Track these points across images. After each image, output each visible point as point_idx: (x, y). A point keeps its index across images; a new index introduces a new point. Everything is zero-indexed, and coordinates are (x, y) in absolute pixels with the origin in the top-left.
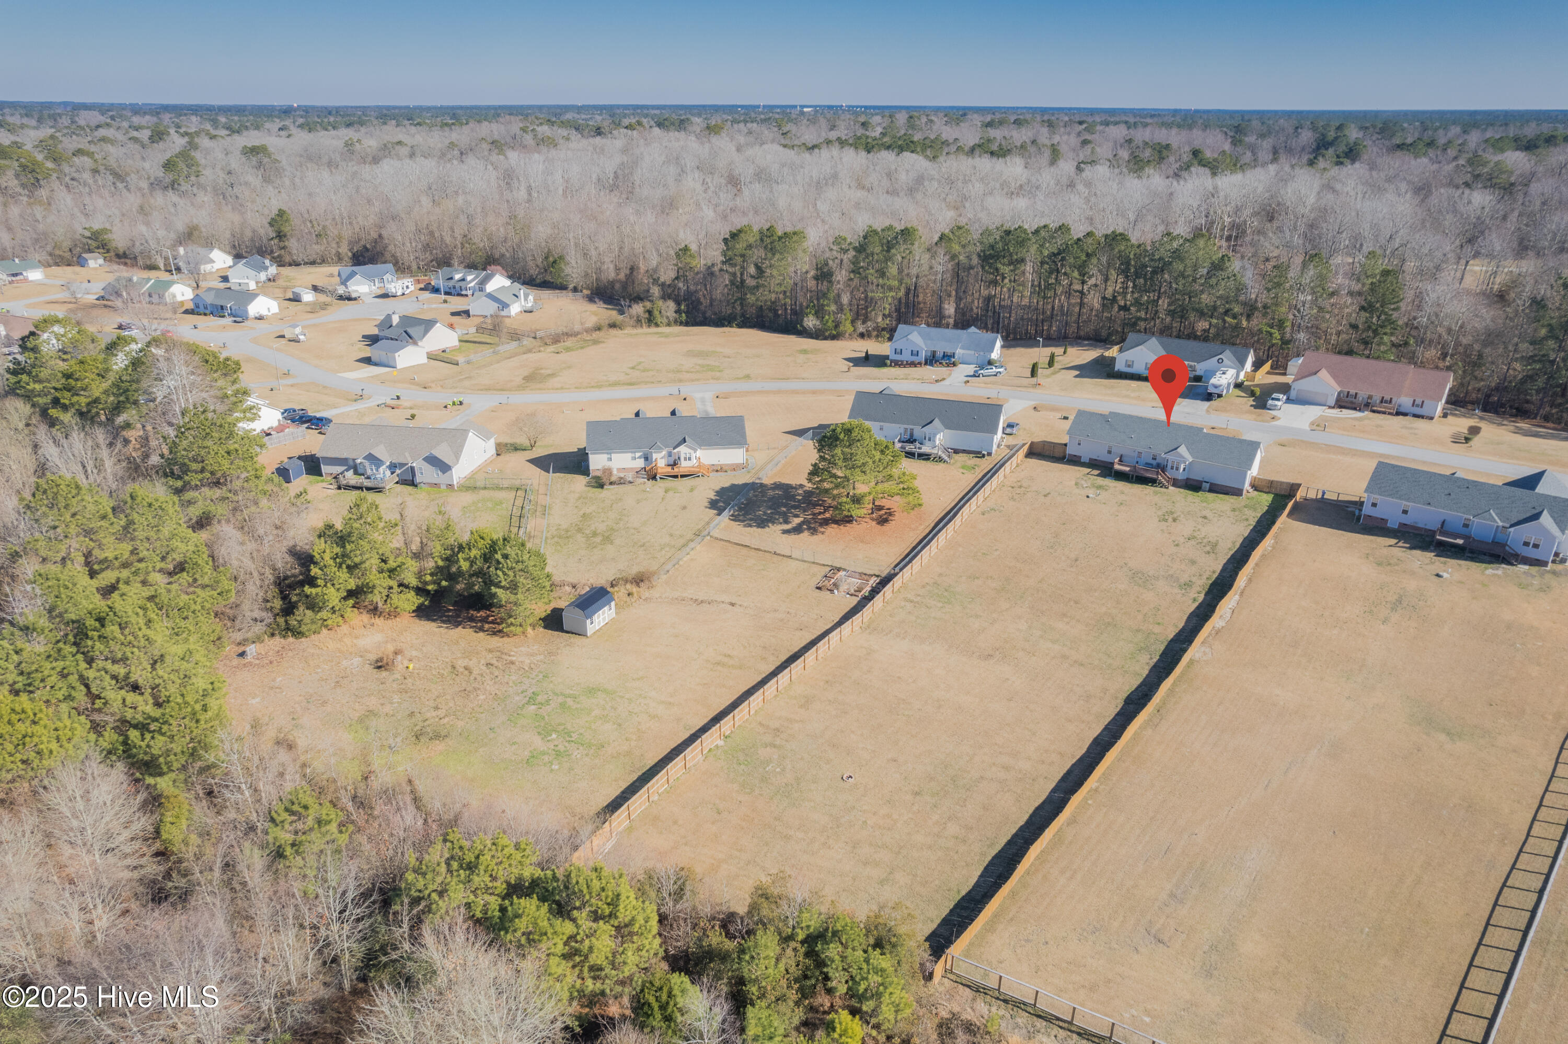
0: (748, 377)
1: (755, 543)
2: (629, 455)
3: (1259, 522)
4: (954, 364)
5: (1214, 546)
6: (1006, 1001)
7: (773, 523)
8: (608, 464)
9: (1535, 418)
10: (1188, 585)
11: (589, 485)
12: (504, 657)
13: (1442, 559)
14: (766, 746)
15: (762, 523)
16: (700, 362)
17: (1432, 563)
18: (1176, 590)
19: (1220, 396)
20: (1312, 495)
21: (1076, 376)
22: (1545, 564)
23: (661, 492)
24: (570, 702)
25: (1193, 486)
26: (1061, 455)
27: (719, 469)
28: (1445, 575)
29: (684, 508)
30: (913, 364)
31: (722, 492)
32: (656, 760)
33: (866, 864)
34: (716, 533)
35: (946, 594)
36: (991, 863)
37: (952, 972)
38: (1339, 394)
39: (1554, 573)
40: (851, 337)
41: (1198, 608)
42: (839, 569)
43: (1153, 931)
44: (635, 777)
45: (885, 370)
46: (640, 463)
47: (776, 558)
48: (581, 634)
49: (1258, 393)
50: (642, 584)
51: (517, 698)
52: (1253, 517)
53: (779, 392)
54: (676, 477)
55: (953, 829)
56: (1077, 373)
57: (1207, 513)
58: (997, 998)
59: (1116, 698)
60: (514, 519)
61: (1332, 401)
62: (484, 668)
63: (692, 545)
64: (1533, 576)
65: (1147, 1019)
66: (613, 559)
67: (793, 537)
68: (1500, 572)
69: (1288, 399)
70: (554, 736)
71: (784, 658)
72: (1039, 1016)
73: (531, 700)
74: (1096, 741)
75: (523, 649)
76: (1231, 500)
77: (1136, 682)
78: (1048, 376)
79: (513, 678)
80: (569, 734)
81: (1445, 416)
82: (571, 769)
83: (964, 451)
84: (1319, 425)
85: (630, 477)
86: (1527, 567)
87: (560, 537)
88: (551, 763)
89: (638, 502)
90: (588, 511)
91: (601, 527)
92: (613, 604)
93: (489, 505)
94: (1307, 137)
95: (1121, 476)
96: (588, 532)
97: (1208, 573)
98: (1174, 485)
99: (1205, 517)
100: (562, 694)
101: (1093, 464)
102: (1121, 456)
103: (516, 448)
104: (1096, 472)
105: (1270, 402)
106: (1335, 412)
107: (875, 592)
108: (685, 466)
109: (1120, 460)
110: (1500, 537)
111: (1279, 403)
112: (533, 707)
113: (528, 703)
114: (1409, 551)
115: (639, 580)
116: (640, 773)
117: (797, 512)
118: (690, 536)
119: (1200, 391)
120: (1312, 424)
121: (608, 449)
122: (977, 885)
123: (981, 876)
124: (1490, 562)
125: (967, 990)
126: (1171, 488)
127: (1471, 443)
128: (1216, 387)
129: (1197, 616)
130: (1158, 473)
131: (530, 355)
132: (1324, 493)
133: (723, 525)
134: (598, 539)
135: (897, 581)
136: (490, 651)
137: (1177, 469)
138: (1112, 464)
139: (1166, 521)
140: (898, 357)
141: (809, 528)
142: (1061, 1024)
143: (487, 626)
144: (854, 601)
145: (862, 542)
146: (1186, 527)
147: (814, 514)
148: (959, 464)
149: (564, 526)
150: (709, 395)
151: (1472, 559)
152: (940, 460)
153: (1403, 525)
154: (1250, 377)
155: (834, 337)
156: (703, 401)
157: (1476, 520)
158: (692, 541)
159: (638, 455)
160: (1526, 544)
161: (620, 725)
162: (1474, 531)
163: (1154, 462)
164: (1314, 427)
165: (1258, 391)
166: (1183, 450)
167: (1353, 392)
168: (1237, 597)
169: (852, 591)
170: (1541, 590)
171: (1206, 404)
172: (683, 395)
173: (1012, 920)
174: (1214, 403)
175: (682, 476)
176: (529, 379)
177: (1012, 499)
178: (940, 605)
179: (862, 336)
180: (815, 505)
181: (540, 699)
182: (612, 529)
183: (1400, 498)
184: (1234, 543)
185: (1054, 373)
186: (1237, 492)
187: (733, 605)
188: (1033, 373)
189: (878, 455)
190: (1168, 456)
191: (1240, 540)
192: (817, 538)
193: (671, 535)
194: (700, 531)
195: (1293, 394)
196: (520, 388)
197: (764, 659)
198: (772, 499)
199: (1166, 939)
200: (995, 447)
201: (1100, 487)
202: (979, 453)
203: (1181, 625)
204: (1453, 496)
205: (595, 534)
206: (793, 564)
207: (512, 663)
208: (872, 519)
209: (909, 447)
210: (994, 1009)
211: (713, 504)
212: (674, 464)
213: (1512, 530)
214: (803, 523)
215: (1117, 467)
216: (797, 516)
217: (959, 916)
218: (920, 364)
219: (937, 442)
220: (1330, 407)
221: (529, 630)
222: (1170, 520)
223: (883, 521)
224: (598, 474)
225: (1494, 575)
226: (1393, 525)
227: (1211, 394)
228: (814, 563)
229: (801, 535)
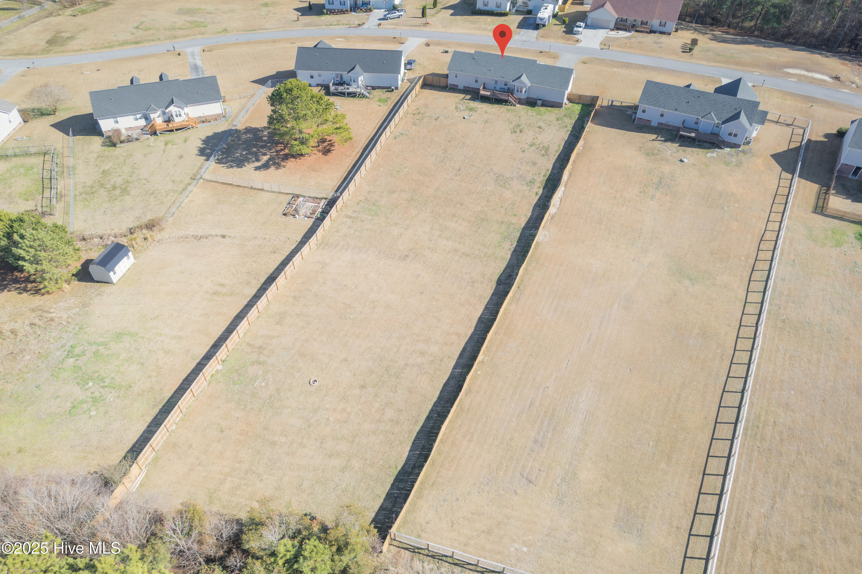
0: (225, 30)
1: (236, 182)
2: (131, 118)
3: (574, 127)
4: (370, 10)
5: (547, 149)
6: (433, 557)
7: (249, 162)
8: (116, 126)
9: (723, 26)
10: (532, 182)
11: (104, 145)
12: (45, 314)
13: (683, 148)
14: (253, 363)
15: (240, 163)
16: (190, 19)
17: (678, 151)
18: (525, 188)
19: (544, 26)
20: (605, 104)
21: (452, 15)
22: (738, 146)
23: (161, 145)
24: (101, 349)
25: (531, 103)
26: (445, 85)
27: (204, 121)
28: (686, 160)
29: (181, 157)
30: (342, 12)
31: (207, 141)
32: (172, 392)
33: (330, 456)
34: (207, 176)
35: (374, 208)
36: (417, 438)
37: (395, 540)
38: (617, 20)
39: (743, 152)
41: (539, 200)
42: (298, 196)
43: (525, 474)
44: (156, 410)
45: (323, 18)
46: (142, 122)
47: (253, 192)
48: (108, 282)
49: (567, 22)
50: (154, 229)
51: (58, 353)
52: (570, 123)
53: (248, 43)
54: (172, 131)
55: (389, 413)
56: (452, 11)
57: (541, 124)
58: (427, 555)
59: (491, 281)
60: (46, 182)
61: (612, 25)
62: (28, 328)
63: (190, 188)
64: (733, 156)
65: (525, 549)
66: (131, 208)
67: (263, 173)
68: (714, 155)
69: (586, 25)
70: (91, 384)
71: (262, 280)
72: (456, 564)
73: (70, 354)
74: (480, 320)
75: (61, 304)
76: (556, 111)
77: (503, 265)
78: (433, 16)
79: (54, 334)
80: (102, 380)
81: (676, 31)
82: (106, 412)
83: (379, 88)
84: (605, 45)
85: (136, 135)
86: (729, 149)
87: (87, 193)
88: (89, 410)
89: (145, 155)
90: (107, 168)
91: (119, 181)
92: (130, 254)
93: (22, 171)
95: (485, 99)
96: (108, 186)
97: (544, 171)
98: (519, 103)
99: (540, 127)
100: (95, 343)
101: (466, 91)
102: (484, 84)
103: (42, 113)
104: (468, 97)
105: (575, 29)
106: (614, 33)
107: (325, 213)
108: (178, 121)
109: (484, 88)
110: (716, 130)
111: (580, 29)
112: (72, 360)
113: (67, 356)
114: (664, 144)
115: (150, 226)
116: (160, 407)
117: (263, 151)
118: (188, 180)
119: (531, 21)
120: (601, 44)
121: (113, 115)
122: (408, 459)
123: (411, 451)
124: (709, 148)
125: (407, 552)
126: (517, 105)
127: (693, 52)
128: (542, 19)
129: (539, 206)
130: (508, 96)
131: (52, 19)
132: (612, 102)
133: (211, 168)
134: (118, 192)
135: (339, 203)
136: (33, 310)
137: (521, 92)
138: (479, 89)
139: (515, 132)
140: (331, 7)
141: (274, 164)
142: (470, 567)
143: (29, 286)
144: (310, 222)
145: (313, 170)
146: (529, 136)
147: (277, 152)
148: (376, 98)
149: (89, 183)
150: (197, 49)
151: (700, 146)
152: (363, 96)
153: (660, 124)
154: (562, 9)
156: (193, 54)
157: (703, 120)
158: (190, 184)
159: (138, 116)
160: (730, 134)
161: (142, 364)
162: (701, 127)
163: (506, 87)
164: (603, 47)
165: (567, 20)
166: (524, 78)
167: (625, 18)
168: (563, 188)
169: (309, 214)
170: (737, 166)
171: (535, 32)
172: (178, 51)
173: (433, 484)
174: (541, 31)
175: (177, 130)
176: (51, 42)
177: (414, 124)
178: (370, 218)
180: (277, 143)
181: (77, 351)
182: (128, 182)
183: (660, 107)
184: (559, 146)
185: (437, 13)
186: (558, 105)
187: (224, 237)
188: (424, 14)
189: (314, 106)
190: (514, 83)
191: (563, 143)
192: (281, 171)
193: (174, 182)
194: (195, 175)
195: (589, 22)
196: (45, 51)
197: (248, 283)
198: (246, 141)
199: (533, 479)
200: (400, 82)
201: (471, 109)
202: (390, 88)
203: (529, 215)
204: (690, 103)
205: (114, 188)
206: (265, 196)
207: (52, 320)
208: (319, 151)
209: (340, 89)
210: (426, 564)
211: (202, 152)
212: (168, 121)
213: (723, 126)
214: (270, 159)
215: (482, 92)
216: (265, 154)
217: (398, 489)
218: (347, 11)
219: (360, 83)
220: (612, 30)
221: (65, 286)
222: (518, 131)
223: (326, 152)
224: (110, 134)
225: (712, 157)
226: (654, 124)
227: (538, 25)
228: (280, 193)
229: (269, 170)
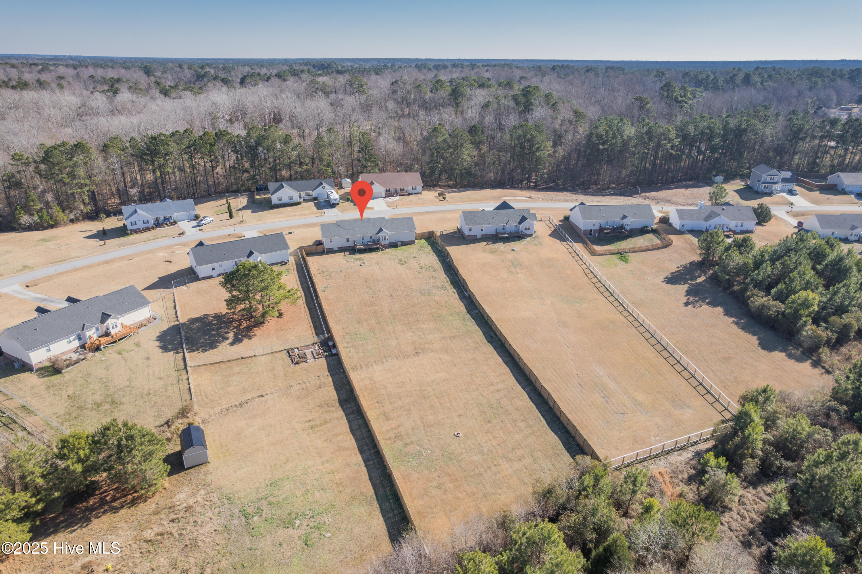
1: (225, 358)
2: (65, 341)
4: (176, 223)
7: (219, 342)
8: (50, 354)
10: (444, 287)
11: (41, 376)
14: (405, 446)
15: (212, 345)
17: (506, 246)
20: (438, 234)
22: (532, 235)
23: (114, 356)
24: (272, 499)
26: (322, 250)
28: (515, 249)
29: (148, 358)
30: (148, 229)
31: (161, 339)
35: (359, 336)
39: (536, 237)
40: (65, 224)
42: (292, 349)
43: (617, 412)
46: (76, 344)
47: (248, 360)
48: (202, 463)
51: (235, 522)
52: (429, 250)
54: (116, 342)
57: (413, 255)
61: (383, 195)
64: (533, 240)
68: (525, 243)
70: (298, 522)
73: (247, 516)
76: (413, 246)
79: (208, 514)
81: (425, 191)
82: (338, 529)
85: (75, 357)
86: (529, 238)
88: (322, 535)
90: (69, 393)
91: (98, 398)
94: (188, 74)
96: (89, 406)
98: (387, 248)
100: (259, 499)
101: (341, 250)
102: (355, 242)
104: (347, 253)
106: (388, 199)
107: (329, 351)
108: (117, 332)
109: (356, 244)
110: (516, 230)
112: (255, 519)
113: (247, 519)
114: (494, 245)
117: (223, 331)
118: (174, 373)
119: (326, 203)
121: (43, 344)
127: (446, 199)
130: (377, 245)
132: (442, 232)
133: (187, 357)
137: (385, 240)
138: (353, 247)
140: (134, 227)
141: (243, 336)
144: (323, 360)
145: (283, 330)
146: (413, 264)
147: (236, 328)
149: (62, 412)
150: (17, 288)
153: (482, 235)
155: (52, 227)
156: (19, 292)
157: (505, 226)
158: (180, 375)
159: (72, 338)
160: (526, 229)
161: (323, 489)
162: (508, 230)
163: (371, 240)
169: (315, 356)
170: (539, 245)
174: (338, 208)
175: (119, 340)
177: (327, 279)
179: (72, 221)
180: (229, 322)
181: (251, 511)
183: (479, 225)
186: (411, 243)
187: (261, 396)
188: (231, 216)
190: (378, 235)
194: (176, 367)
198: (199, 329)
199: (623, 412)
200: (289, 256)
201: (359, 259)
202: (283, 262)
206: (263, 358)
207: (190, 508)
211: (165, 349)
212: (107, 334)
213: (519, 226)
214: (236, 335)
215: (356, 247)
218: (153, 228)
220: (385, 198)
224: (46, 364)
226: (479, 236)
227: (334, 204)
228: (272, 353)
229: (244, 342)
